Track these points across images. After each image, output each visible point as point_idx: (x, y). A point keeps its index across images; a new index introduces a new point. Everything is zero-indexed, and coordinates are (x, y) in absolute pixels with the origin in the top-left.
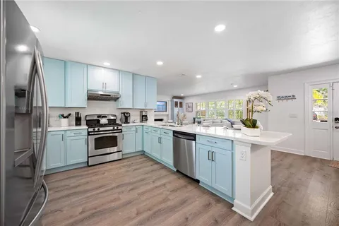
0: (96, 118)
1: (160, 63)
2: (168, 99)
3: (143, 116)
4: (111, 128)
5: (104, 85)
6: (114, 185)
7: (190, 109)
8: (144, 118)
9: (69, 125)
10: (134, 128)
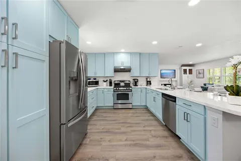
0: (119, 82)
1: (155, 43)
2: (177, 68)
3: (148, 81)
4: (126, 89)
5: (122, 63)
6: (121, 121)
7: (201, 76)
8: (149, 83)
9: (107, 86)
10: (140, 90)
